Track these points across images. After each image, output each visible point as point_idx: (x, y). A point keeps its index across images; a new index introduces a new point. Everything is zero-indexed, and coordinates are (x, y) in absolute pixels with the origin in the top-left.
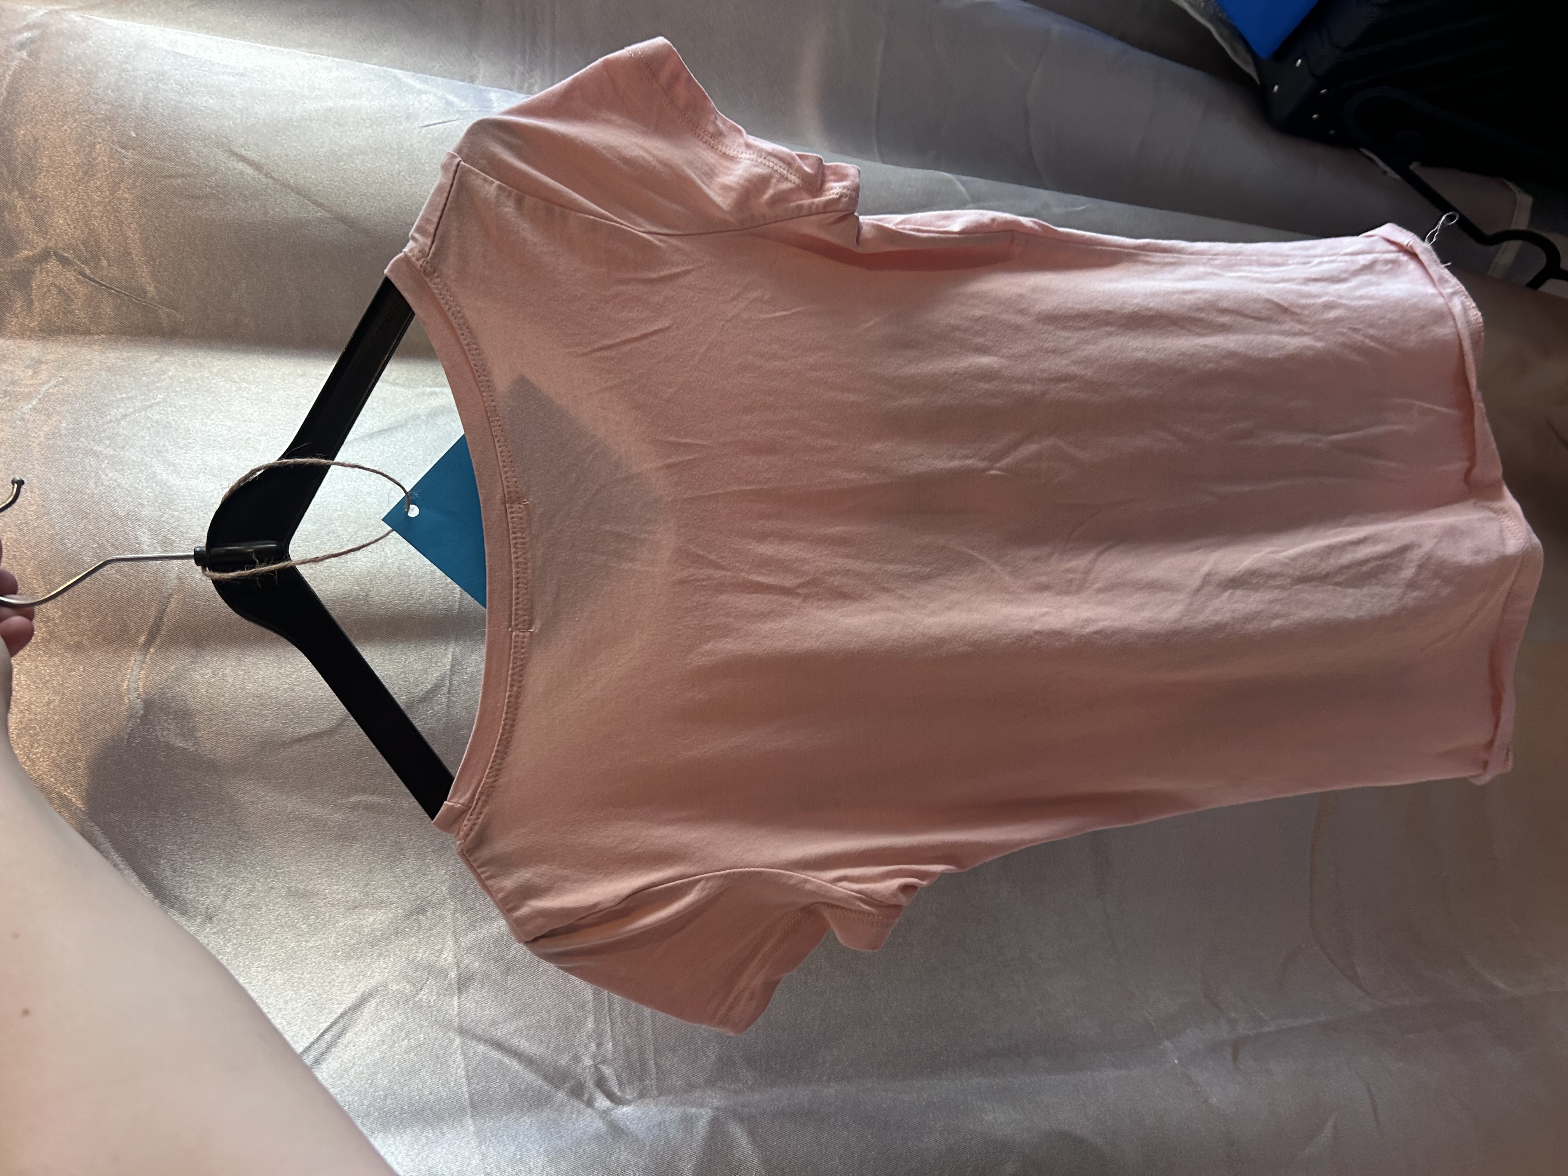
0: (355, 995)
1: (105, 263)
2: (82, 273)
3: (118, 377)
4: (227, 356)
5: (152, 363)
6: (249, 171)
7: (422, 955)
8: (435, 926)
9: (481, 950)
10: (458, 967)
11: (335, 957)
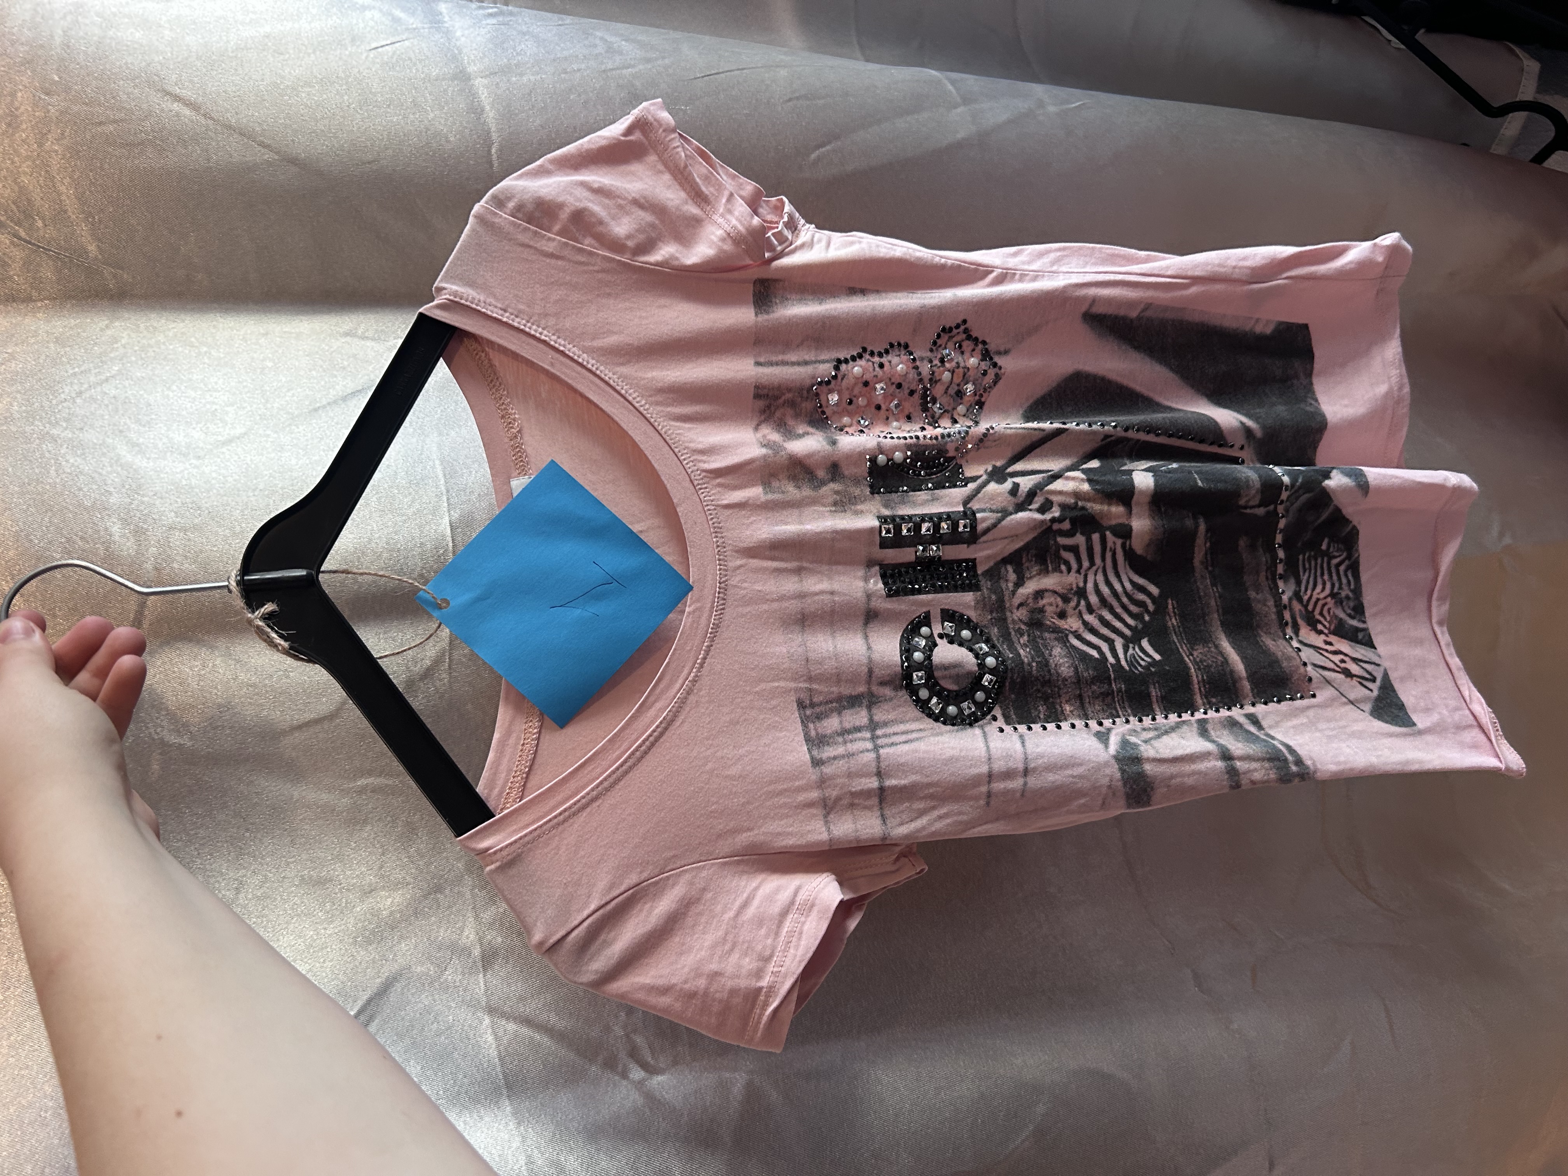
0: (378, 980)
1: (40, 224)
2: (16, 236)
3: (68, 349)
4: (183, 316)
5: (102, 330)
6: (187, 112)
7: (443, 934)
8: (455, 904)
9: (502, 925)
10: (481, 944)
11: (355, 942)
